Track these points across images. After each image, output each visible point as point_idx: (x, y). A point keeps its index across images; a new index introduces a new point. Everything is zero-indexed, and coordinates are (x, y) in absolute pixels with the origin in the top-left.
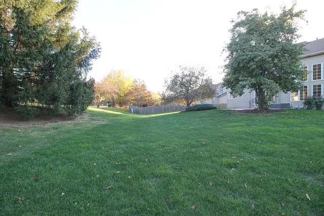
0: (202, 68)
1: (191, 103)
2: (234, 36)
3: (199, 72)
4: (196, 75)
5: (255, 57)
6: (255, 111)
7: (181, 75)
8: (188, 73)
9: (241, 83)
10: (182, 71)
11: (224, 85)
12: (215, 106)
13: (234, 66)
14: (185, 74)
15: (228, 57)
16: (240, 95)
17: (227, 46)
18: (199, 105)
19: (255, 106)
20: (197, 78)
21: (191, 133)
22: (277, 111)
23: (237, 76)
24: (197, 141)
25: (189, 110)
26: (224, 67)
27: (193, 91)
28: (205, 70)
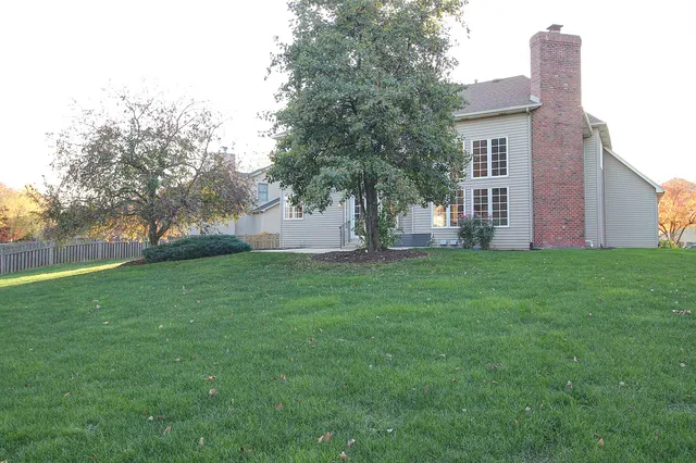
0: (205, 116)
1: (162, 232)
2: (304, 26)
3: (195, 127)
4: (183, 137)
5: (363, 99)
6: (357, 256)
7: (125, 128)
8: (155, 127)
9: (324, 170)
10: (130, 115)
11: (273, 175)
12: (244, 240)
13: (306, 117)
14: (144, 128)
15: (285, 88)
16: (322, 208)
17: (283, 52)
18: (194, 238)
19: (356, 242)
20: (185, 144)
21: (162, 349)
22: (406, 254)
23: (311, 148)
24: (186, 388)
25: (158, 255)
26: (275, 117)
27: (173, 192)
28: (214, 121)
